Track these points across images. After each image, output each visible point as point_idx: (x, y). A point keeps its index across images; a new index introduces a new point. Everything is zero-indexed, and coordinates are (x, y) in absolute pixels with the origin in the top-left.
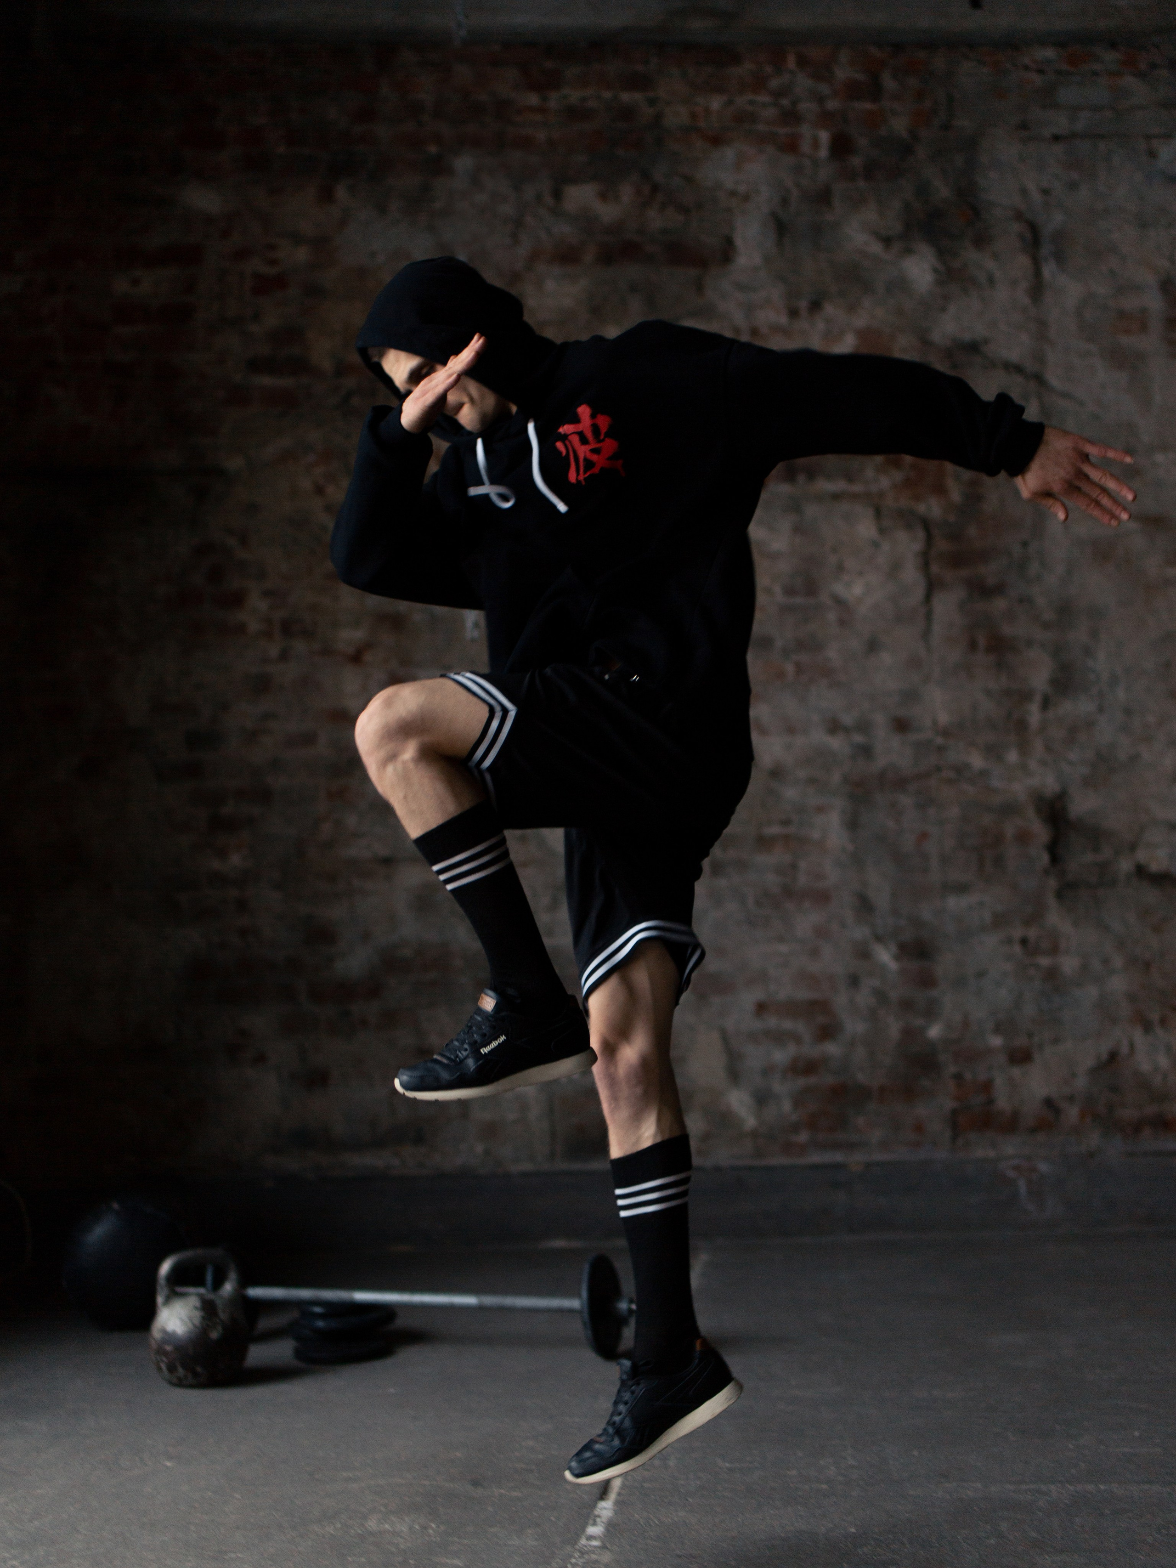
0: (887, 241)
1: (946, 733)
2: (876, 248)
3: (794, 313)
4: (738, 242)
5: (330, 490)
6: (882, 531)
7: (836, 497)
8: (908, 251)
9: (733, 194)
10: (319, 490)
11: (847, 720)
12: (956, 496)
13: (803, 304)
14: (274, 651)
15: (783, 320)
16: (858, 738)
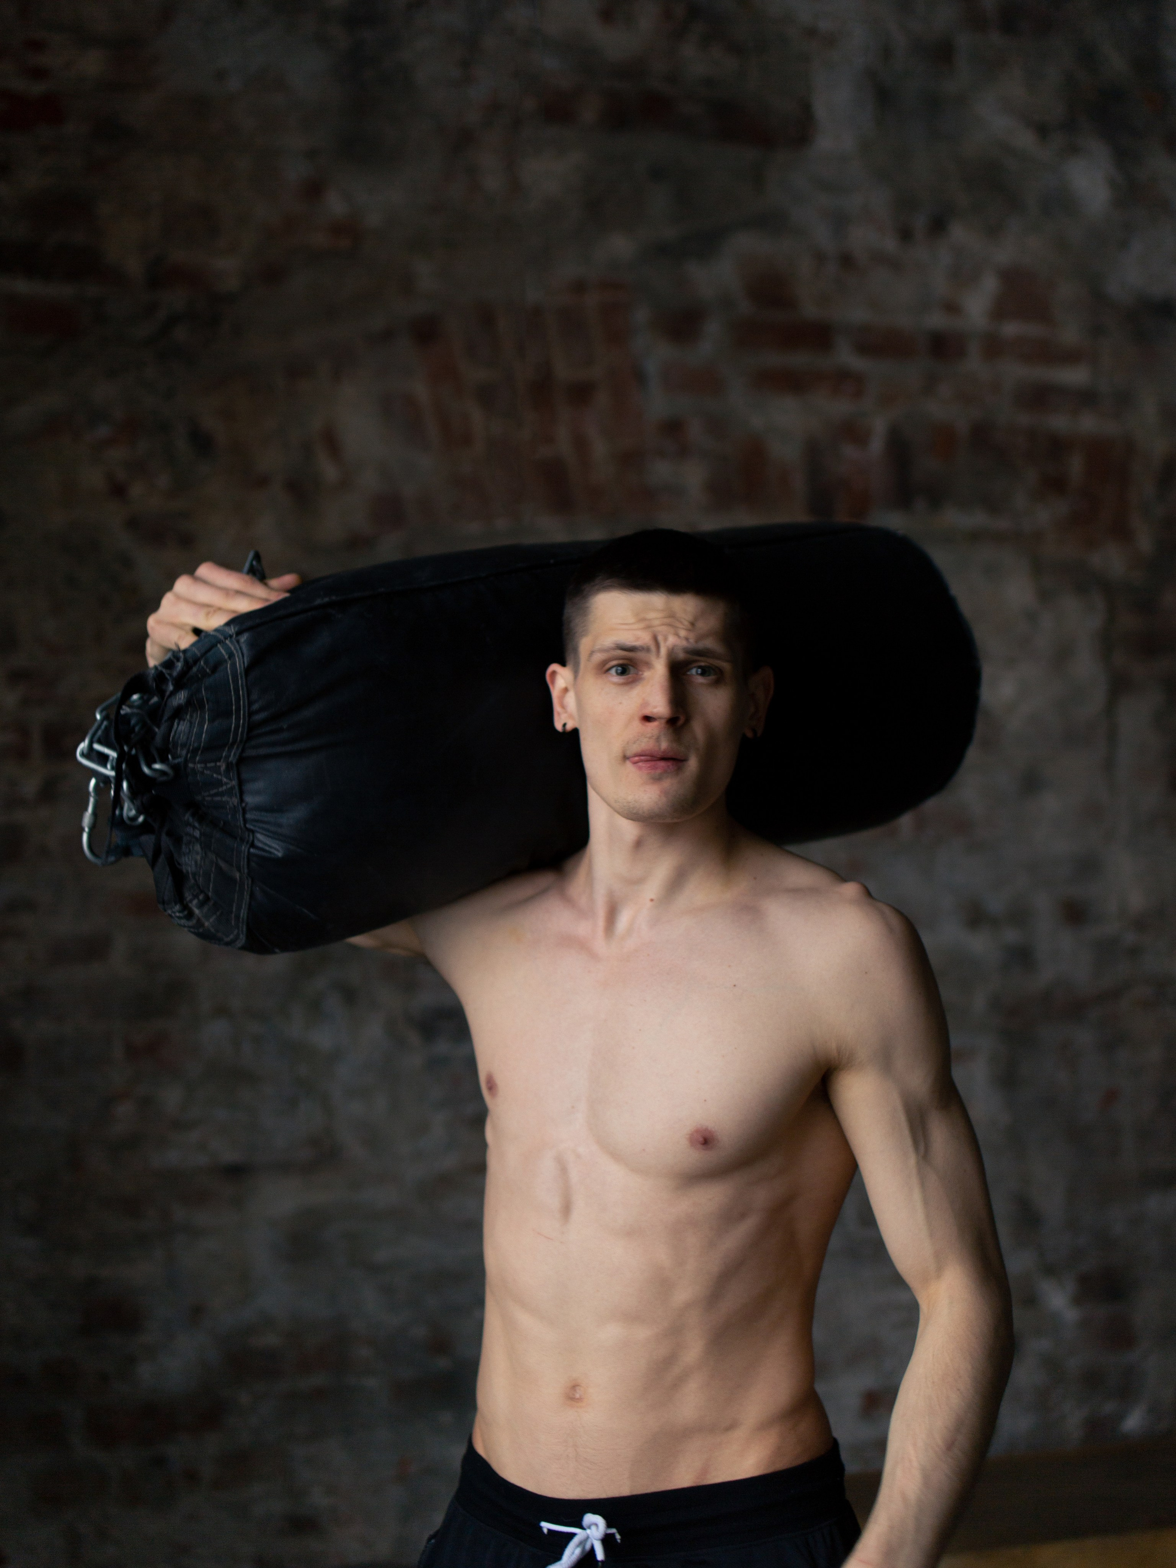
0: (1042, 131)
1: (1140, 924)
2: (1025, 139)
3: (905, 235)
4: (820, 110)
5: (136, 490)
6: (1045, 596)
7: (975, 537)
8: (1073, 150)
9: (811, 32)
10: (118, 491)
11: (996, 904)
12: (1145, 542)
13: (920, 222)
14: (30, 786)
15: (890, 244)
16: (1011, 936)
